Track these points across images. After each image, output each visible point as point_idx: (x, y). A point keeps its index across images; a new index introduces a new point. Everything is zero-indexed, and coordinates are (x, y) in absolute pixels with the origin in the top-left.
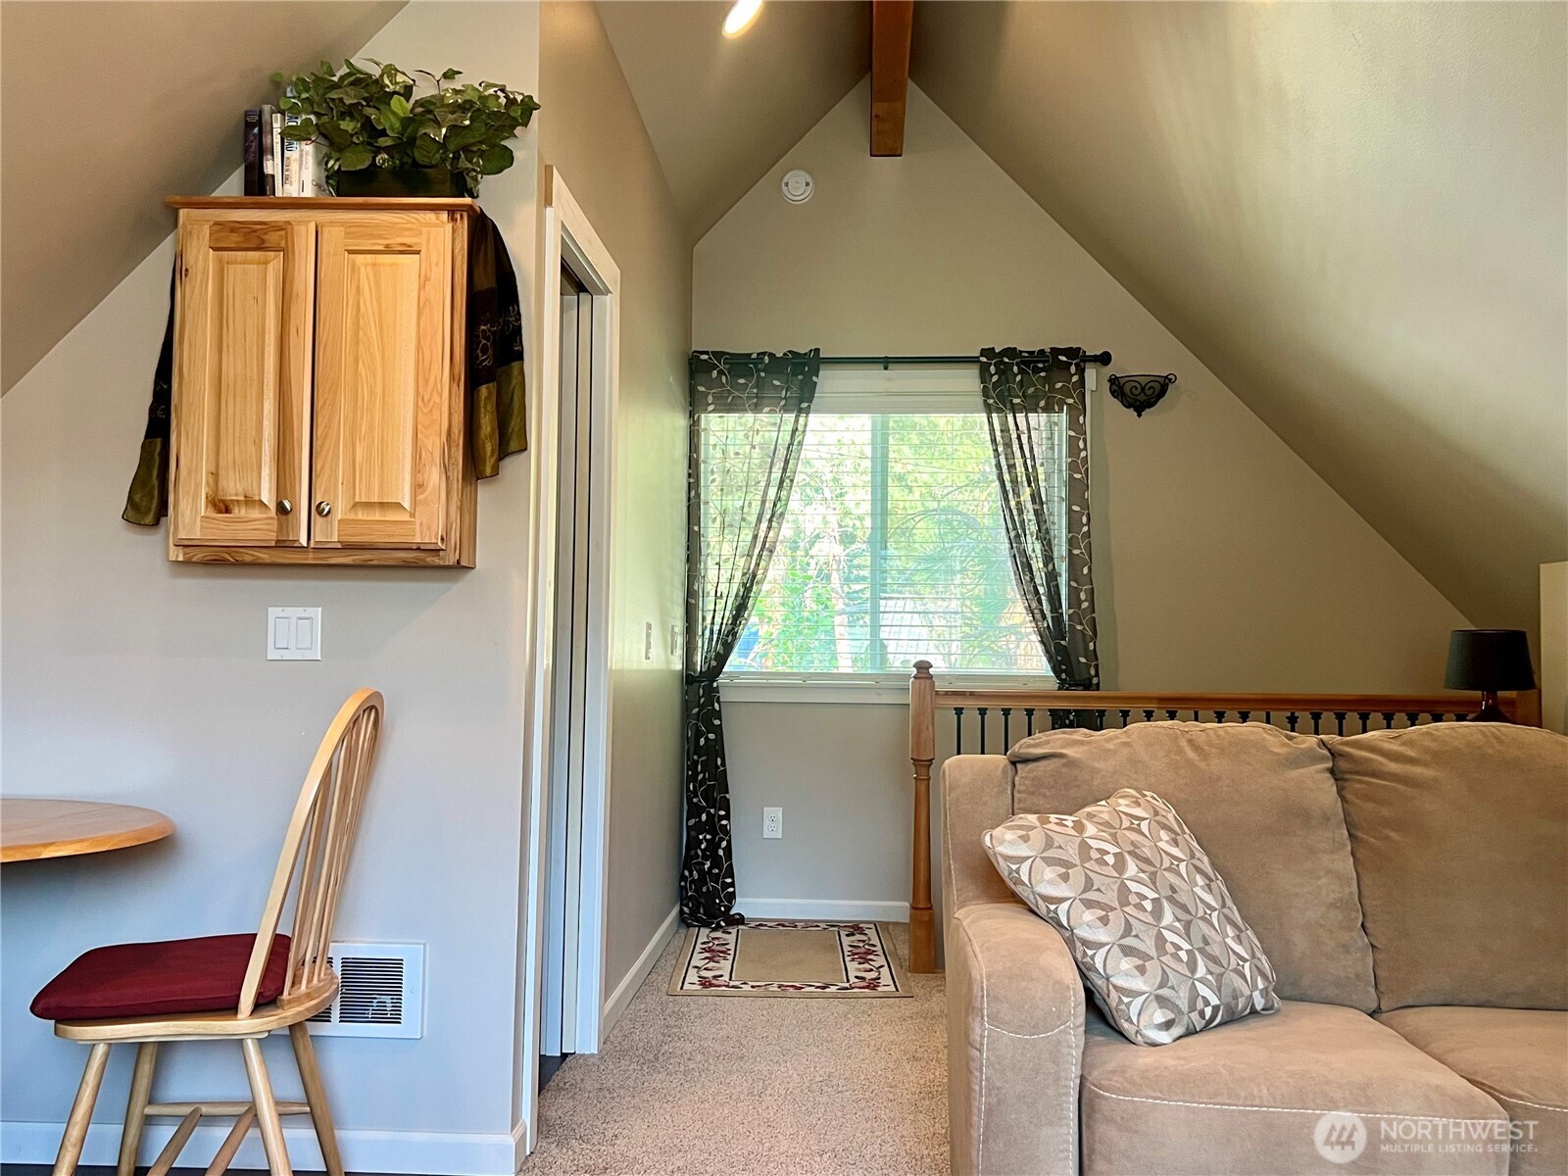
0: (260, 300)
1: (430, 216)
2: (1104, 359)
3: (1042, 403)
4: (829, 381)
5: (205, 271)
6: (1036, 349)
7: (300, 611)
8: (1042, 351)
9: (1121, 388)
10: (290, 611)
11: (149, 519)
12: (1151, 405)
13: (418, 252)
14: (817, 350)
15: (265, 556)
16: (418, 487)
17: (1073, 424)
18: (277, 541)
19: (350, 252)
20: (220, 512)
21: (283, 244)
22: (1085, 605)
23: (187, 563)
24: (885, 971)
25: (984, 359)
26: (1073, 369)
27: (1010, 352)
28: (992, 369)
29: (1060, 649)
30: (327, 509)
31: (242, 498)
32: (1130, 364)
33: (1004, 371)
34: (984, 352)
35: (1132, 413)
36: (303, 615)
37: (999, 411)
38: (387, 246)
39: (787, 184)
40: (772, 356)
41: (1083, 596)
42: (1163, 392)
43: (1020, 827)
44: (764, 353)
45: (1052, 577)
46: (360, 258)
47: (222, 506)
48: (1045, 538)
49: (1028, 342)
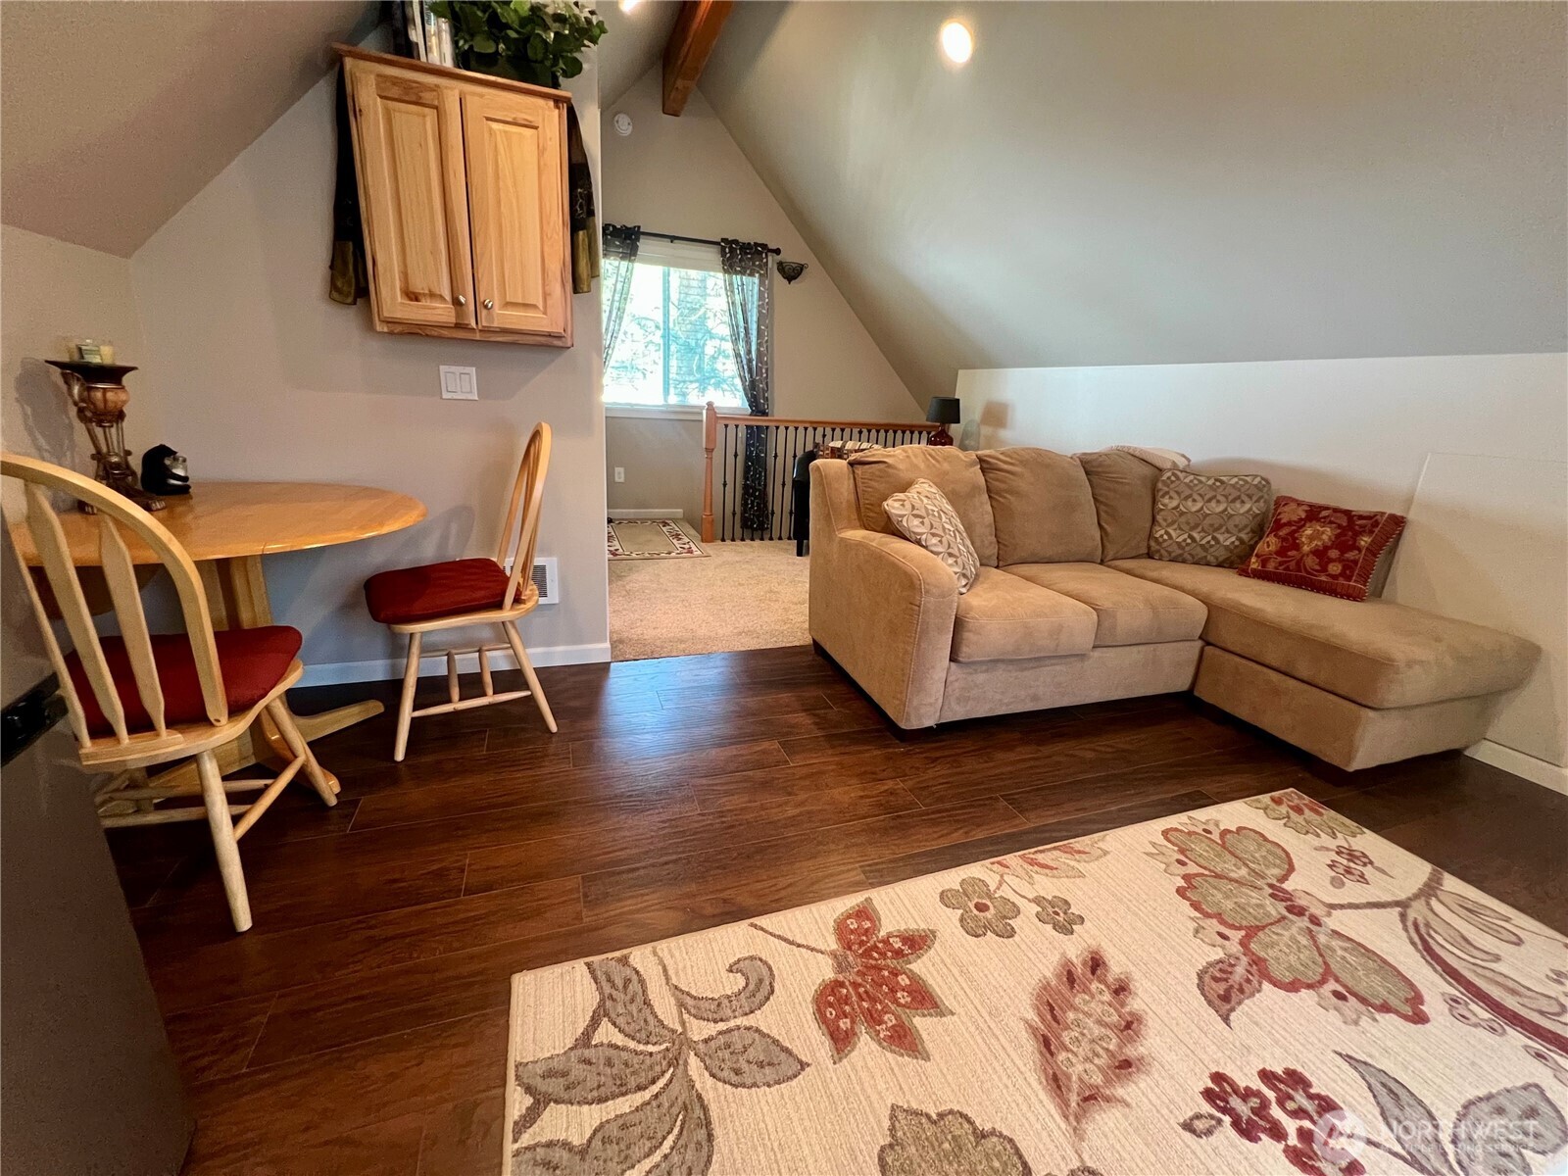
0: (423, 145)
1: (540, 102)
2: (777, 251)
3: (748, 272)
4: (644, 245)
5: (376, 113)
6: (747, 242)
7: (461, 369)
8: (749, 244)
9: (783, 268)
10: (453, 369)
11: (350, 300)
12: (795, 278)
13: (536, 128)
14: (639, 227)
15: (445, 333)
16: (546, 296)
17: (761, 283)
18: (456, 324)
19: (488, 119)
20: (411, 300)
21: (436, 103)
22: (765, 375)
23: (391, 333)
24: (691, 543)
25: (723, 244)
26: (764, 255)
27: (736, 242)
28: (727, 250)
29: (753, 396)
30: (490, 305)
31: (427, 292)
32: (789, 256)
33: (732, 250)
34: (723, 240)
35: (786, 281)
36: (464, 371)
37: (729, 273)
38: (514, 119)
39: (617, 122)
40: (614, 227)
41: (764, 371)
42: (799, 274)
43: (899, 500)
44: (610, 225)
45: (750, 361)
46: (495, 126)
47: (413, 296)
48: (748, 342)
49: (744, 238)
